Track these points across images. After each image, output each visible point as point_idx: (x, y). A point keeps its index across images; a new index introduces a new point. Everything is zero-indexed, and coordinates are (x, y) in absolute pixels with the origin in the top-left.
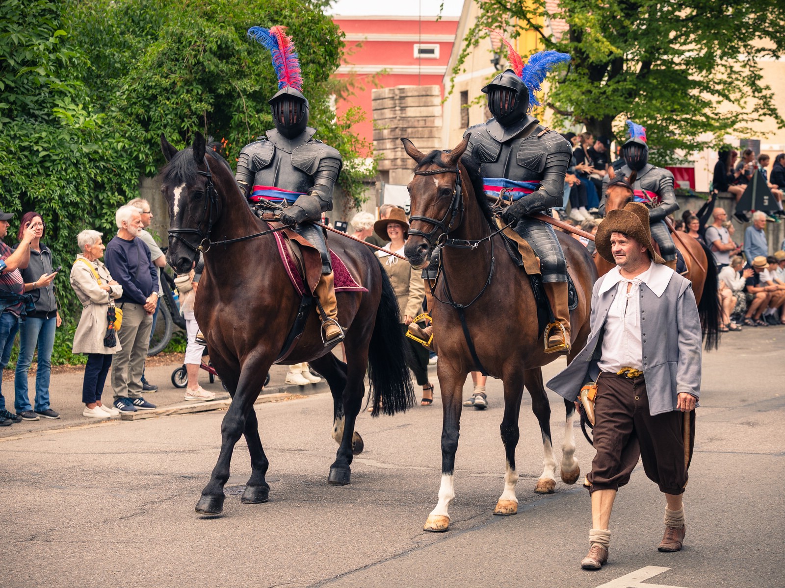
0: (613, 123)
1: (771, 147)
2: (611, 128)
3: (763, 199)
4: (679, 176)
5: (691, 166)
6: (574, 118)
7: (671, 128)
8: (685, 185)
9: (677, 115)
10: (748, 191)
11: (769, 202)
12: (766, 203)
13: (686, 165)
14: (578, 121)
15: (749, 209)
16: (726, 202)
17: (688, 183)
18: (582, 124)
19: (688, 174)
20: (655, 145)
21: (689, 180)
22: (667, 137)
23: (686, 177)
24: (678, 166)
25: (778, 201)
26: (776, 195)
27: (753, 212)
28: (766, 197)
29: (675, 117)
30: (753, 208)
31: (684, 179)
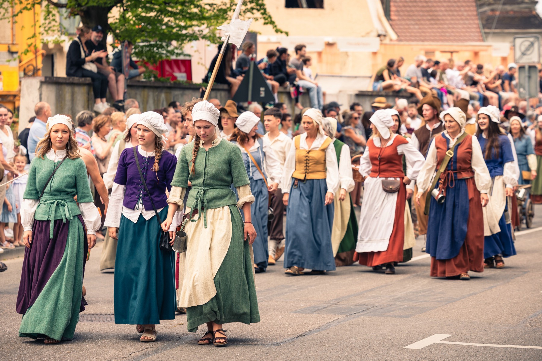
0: (109, 15)
1: (269, 39)
2: (107, 18)
3: (260, 91)
4: (175, 69)
5: (187, 58)
6: (69, 10)
7: (166, 20)
8: (182, 77)
9: (172, 7)
10: (245, 83)
11: (266, 94)
12: (263, 94)
13: (181, 58)
14: (73, 14)
15: (246, 100)
16: (223, 94)
17: (184, 75)
18: (78, 18)
19: (185, 66)
20: (151, 37)
21: (186, 72)
22: (162, 29)
23: (183, 69)
24: (174, 57)
25: (274, 93)
26: (273, 86)
27: (250, 103)
28: (262, 89)
29: (170, 9)
30: (250, 99)
31: (180, 70)
